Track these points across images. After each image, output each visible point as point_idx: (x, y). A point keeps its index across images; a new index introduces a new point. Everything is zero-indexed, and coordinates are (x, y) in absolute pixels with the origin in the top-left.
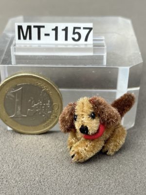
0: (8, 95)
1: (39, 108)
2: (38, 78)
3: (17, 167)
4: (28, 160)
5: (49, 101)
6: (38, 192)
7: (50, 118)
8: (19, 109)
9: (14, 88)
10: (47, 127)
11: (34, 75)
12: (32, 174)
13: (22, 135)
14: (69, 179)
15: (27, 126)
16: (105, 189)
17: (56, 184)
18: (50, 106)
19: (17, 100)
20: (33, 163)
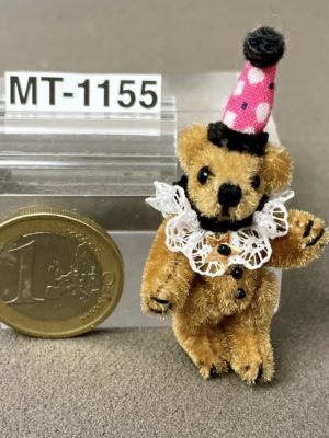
6: (11, 385)
14: (77, 362)
16: (143, 381)
17: (49, 371)
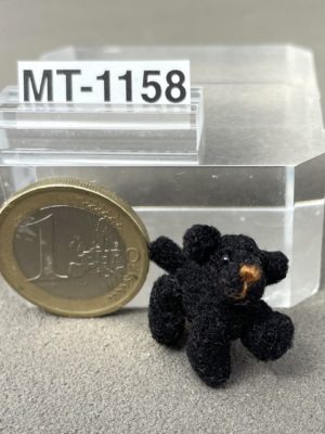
0: (21, 231)
1: (94, 259)
2: (88, 193)
3: (39, 400)
4: (67, 381)
5: (116, 243)
7: (122, 281)
8: (50, 263)
9: (33, 216)
10: (116, 300)
11: (76, 187)
12: (71, 416)
13: (61, 320)
15: (70, 298)
18: (121, 254)
19: (42, 242)
20: (78, 390)
